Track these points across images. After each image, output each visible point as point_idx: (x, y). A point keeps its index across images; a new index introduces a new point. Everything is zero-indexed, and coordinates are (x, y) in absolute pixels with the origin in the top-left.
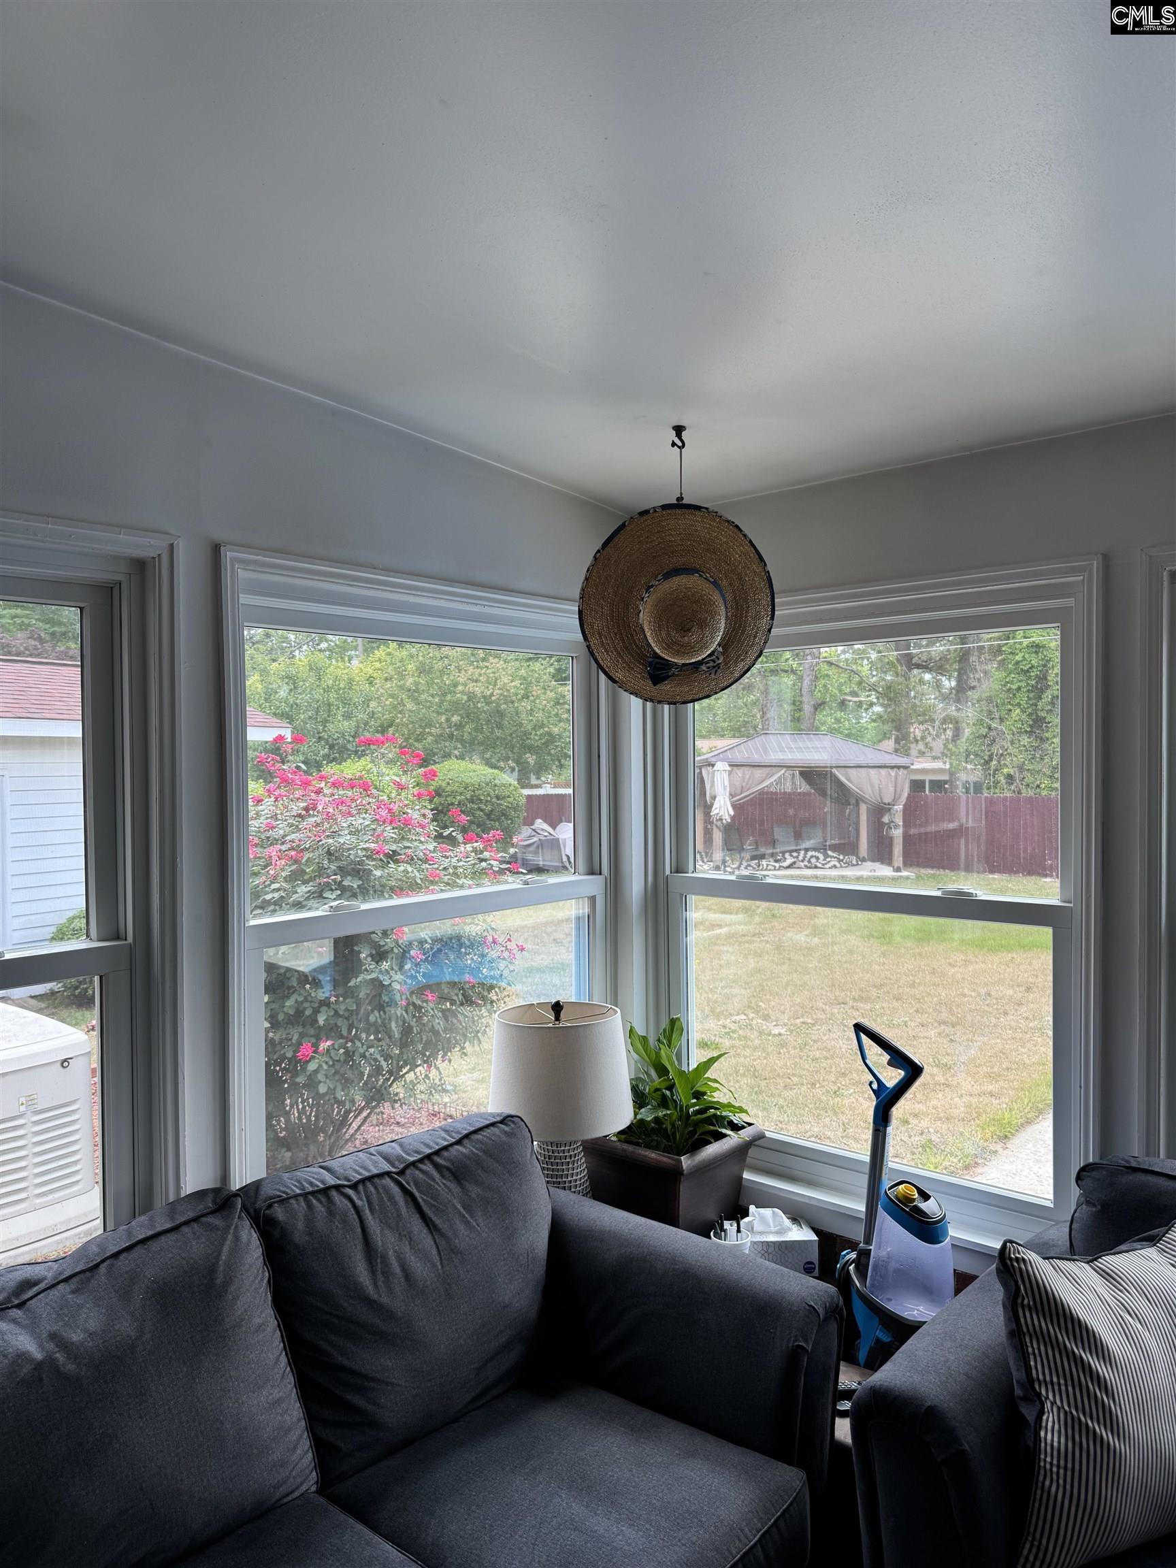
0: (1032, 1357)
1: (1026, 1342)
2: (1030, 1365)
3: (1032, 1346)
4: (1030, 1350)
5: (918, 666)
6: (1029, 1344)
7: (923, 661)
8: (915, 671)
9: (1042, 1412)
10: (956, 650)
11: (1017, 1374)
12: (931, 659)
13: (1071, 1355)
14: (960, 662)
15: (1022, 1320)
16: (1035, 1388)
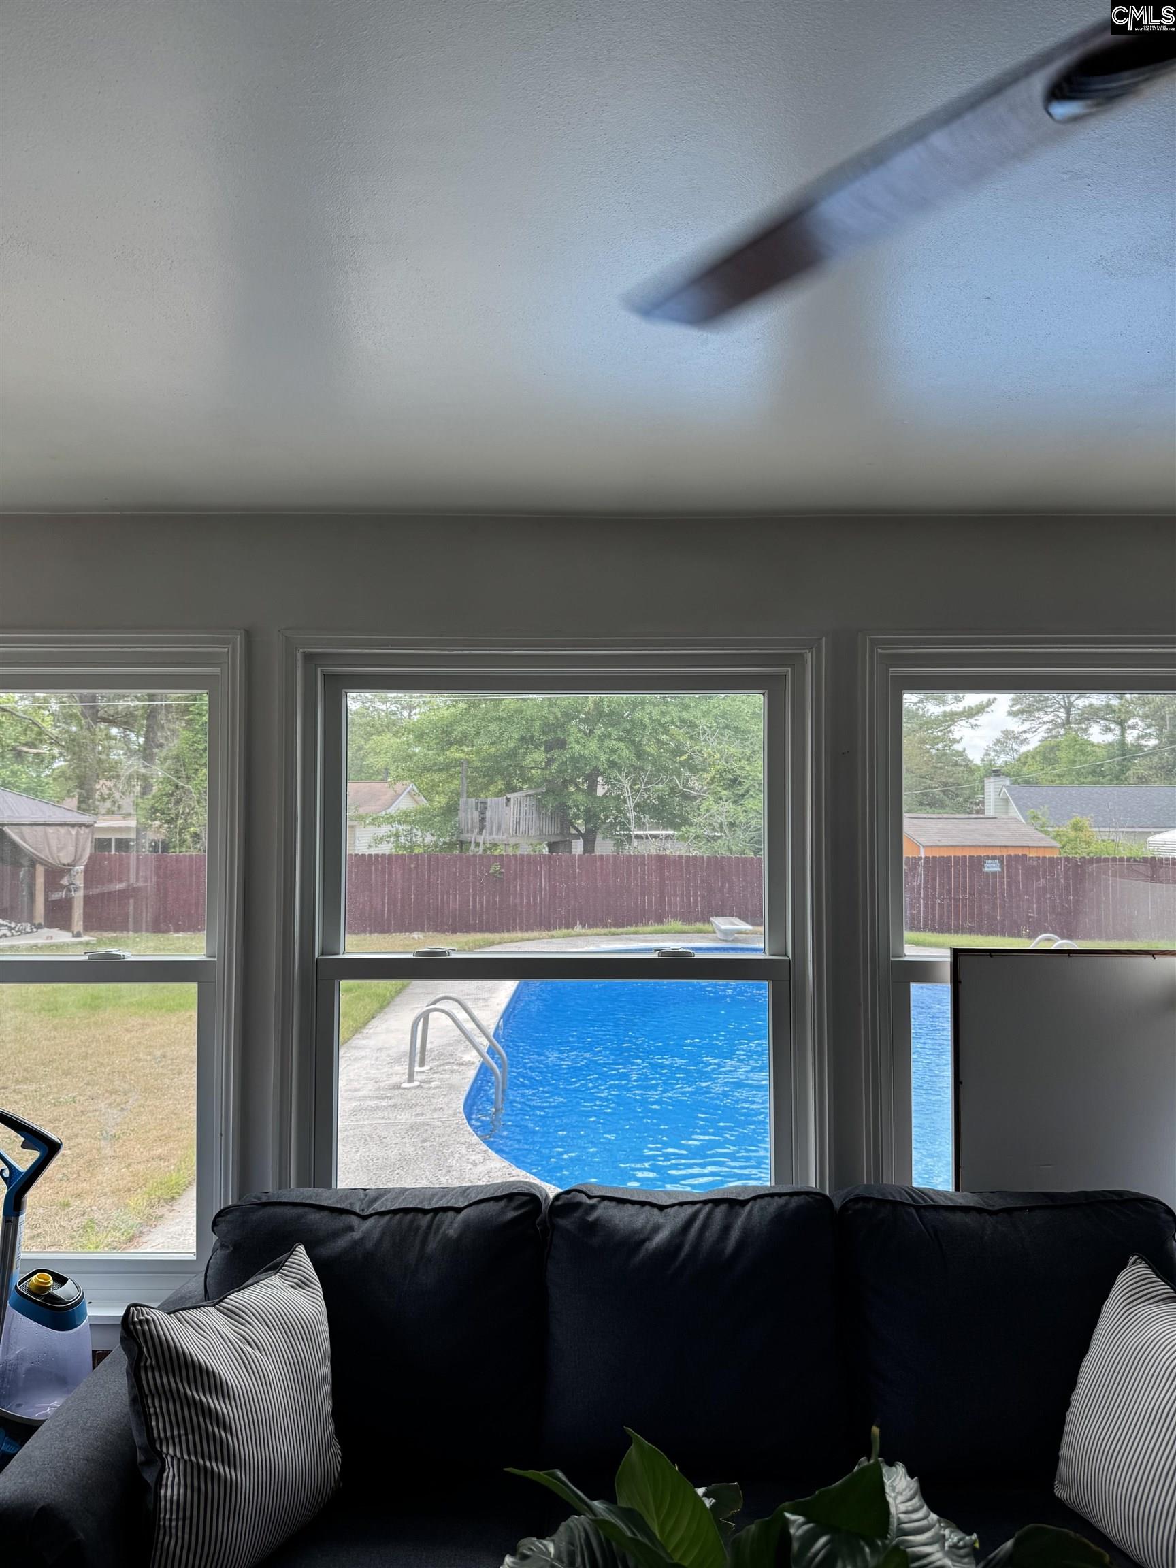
0: (153, 1418)
1: (148, 1404)
2: (152, 1426)
3: (153, 1405)
4: (152, 1410)
5: (103, 720)
6: (151, 1405)
7: (109, 715)
8: (102, 725)
9: (163, 1470)
10: (143, 707)
11: (139, 1440)
12: (117, 713)
13: (191, 1403)
14: (147, 719)
15: (144, 1383)
16: (156, 1448)
